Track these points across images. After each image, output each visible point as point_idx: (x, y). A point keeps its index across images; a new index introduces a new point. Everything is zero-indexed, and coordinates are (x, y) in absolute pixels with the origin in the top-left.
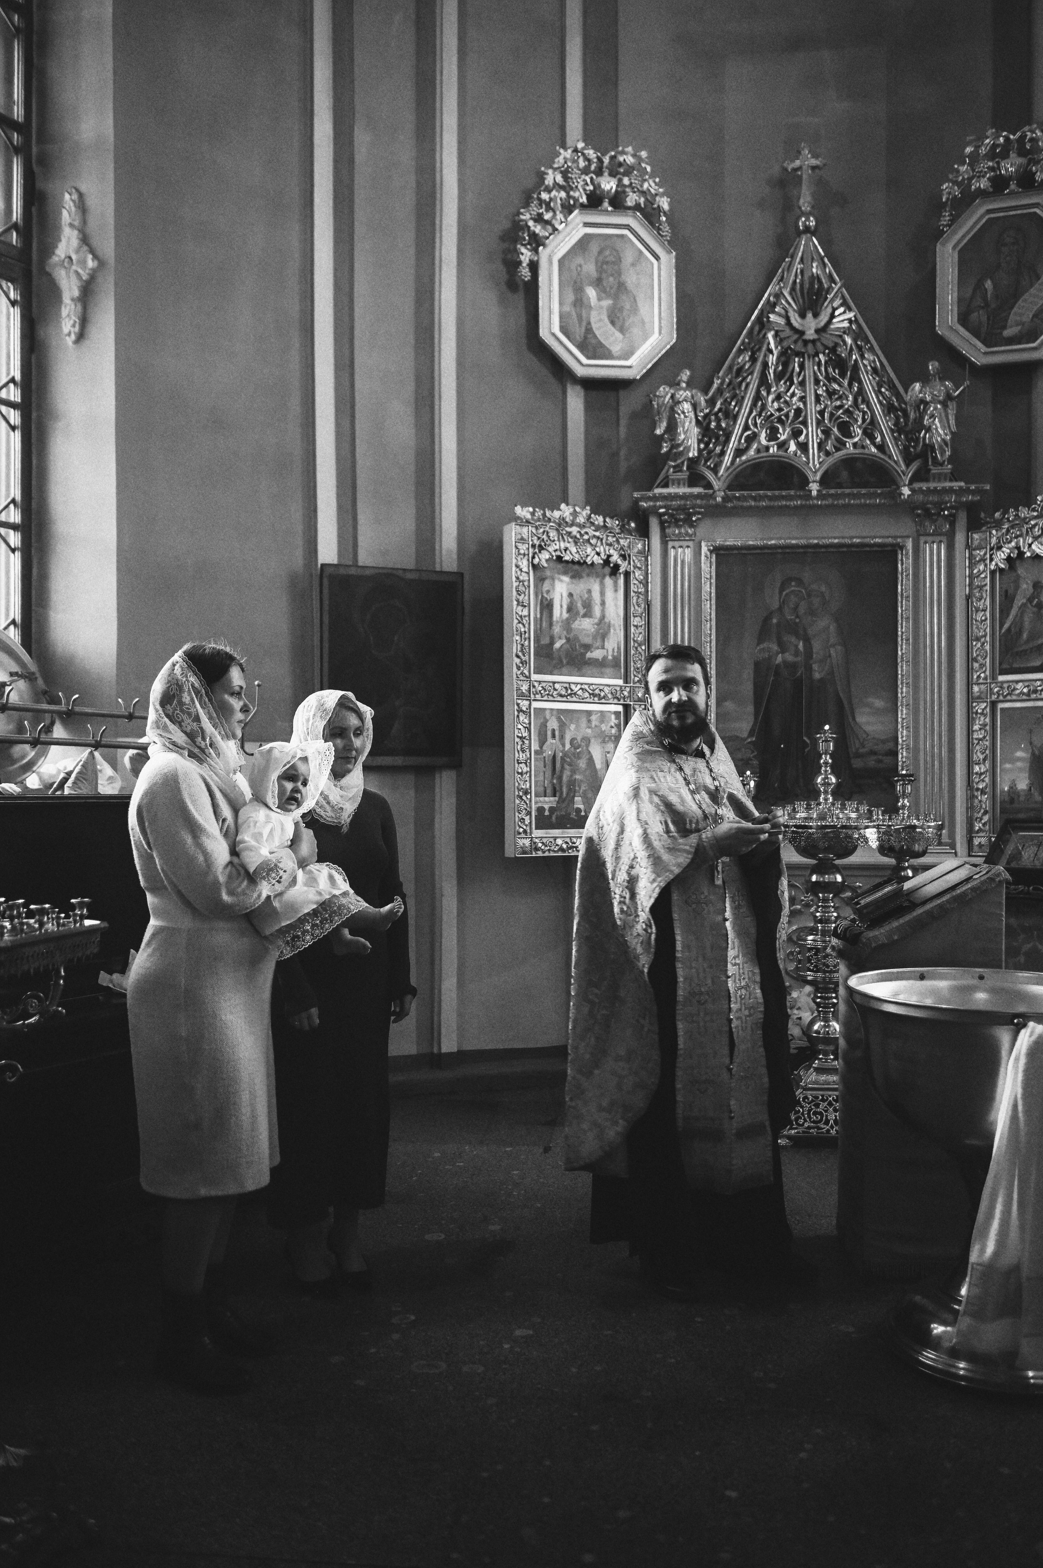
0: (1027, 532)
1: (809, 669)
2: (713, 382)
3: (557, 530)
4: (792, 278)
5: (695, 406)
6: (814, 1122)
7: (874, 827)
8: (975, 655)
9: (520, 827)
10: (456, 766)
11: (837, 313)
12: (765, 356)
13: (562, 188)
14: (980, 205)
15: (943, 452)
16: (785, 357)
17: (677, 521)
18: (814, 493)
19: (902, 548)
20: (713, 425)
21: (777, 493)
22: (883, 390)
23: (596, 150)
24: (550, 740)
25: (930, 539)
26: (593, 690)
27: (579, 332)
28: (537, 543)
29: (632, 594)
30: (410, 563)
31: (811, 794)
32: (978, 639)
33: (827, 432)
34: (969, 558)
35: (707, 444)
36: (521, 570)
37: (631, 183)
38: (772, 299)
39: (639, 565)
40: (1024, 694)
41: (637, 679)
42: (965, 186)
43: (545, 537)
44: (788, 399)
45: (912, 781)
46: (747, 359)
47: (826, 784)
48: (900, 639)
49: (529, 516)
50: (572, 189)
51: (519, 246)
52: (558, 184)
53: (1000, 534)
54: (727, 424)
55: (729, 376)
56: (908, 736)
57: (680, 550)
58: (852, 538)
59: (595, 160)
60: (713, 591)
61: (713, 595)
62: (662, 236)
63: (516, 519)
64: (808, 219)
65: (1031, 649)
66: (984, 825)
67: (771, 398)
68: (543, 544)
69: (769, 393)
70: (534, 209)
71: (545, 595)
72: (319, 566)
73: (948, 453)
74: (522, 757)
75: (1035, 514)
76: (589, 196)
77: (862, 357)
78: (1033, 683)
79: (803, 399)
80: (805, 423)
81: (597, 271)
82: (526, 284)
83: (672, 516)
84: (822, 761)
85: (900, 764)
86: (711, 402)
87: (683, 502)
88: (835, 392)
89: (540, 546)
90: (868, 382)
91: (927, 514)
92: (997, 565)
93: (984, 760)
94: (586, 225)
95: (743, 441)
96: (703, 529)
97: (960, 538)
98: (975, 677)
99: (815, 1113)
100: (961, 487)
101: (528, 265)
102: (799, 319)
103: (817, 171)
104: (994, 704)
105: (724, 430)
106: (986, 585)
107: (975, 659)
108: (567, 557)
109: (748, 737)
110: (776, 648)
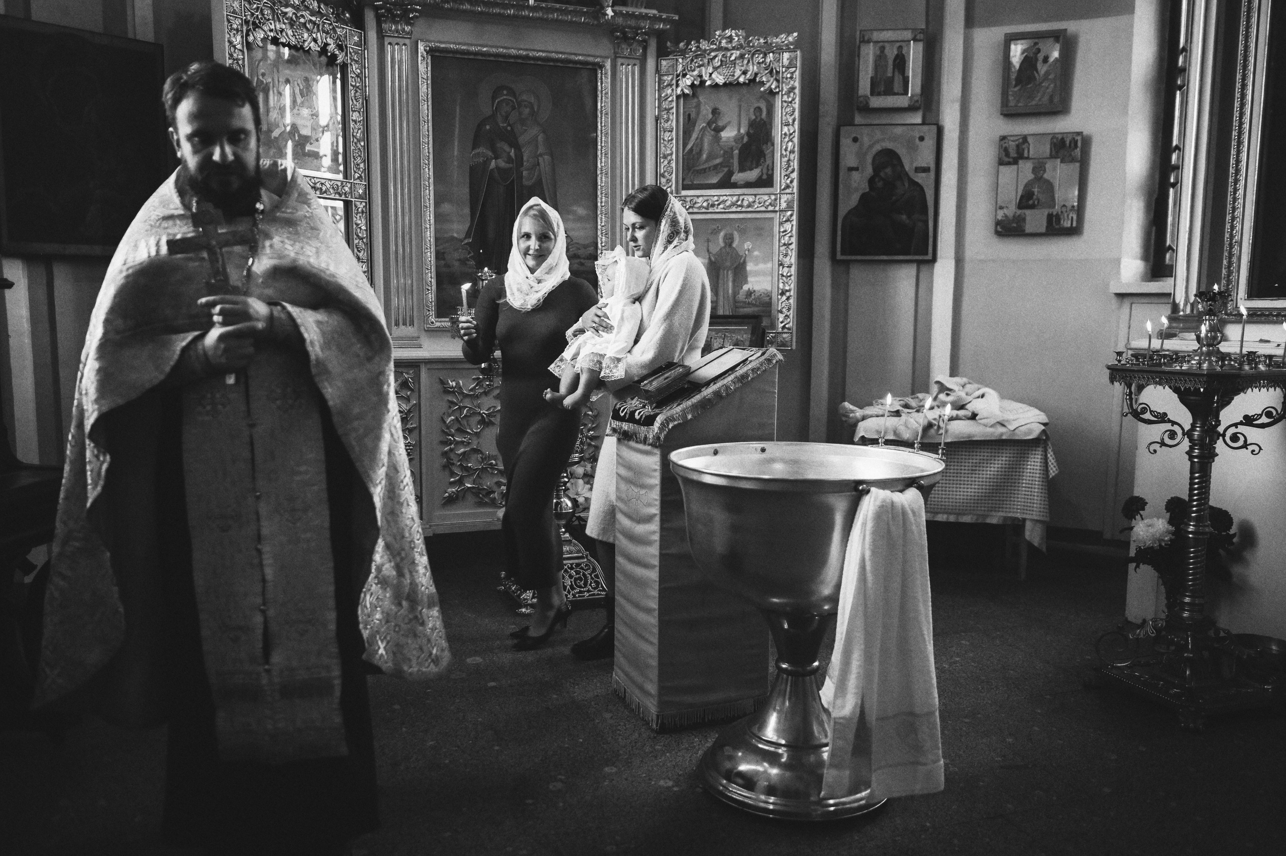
0: (709, 62)
1: (521, 177)
3: (271, 8)
8: (662, 171)
17: (394, 16)
19: (601, 67)
25: (626, 61)
26: (315, 184)
28: (250, 19)
29: (351, 88)
30: (97, 26)
32: (665, 157)
34: (659, 82)
36: (234, 46)
39: (355, 58)
40: (703, 207)
41: (357, 175)
48: (599, 153)
53: (685, 62)
57: (396, 47)
58: (558, 53)
60: (430, 92)
61: (430, 97)
65: (710, 168)
71: (261, 77)
75: (714, 47)
78: (712, 198)
83: (389, 11)
89: (254, 23)
91: (625, 38)
92: (682, 90)
96: (420, 27)
97: (651, 64)
100: (654, 15)
106: (673, 108)
107: (663, 176)
108: (283, 39)
109: (465, 238)
110: (490, 153)
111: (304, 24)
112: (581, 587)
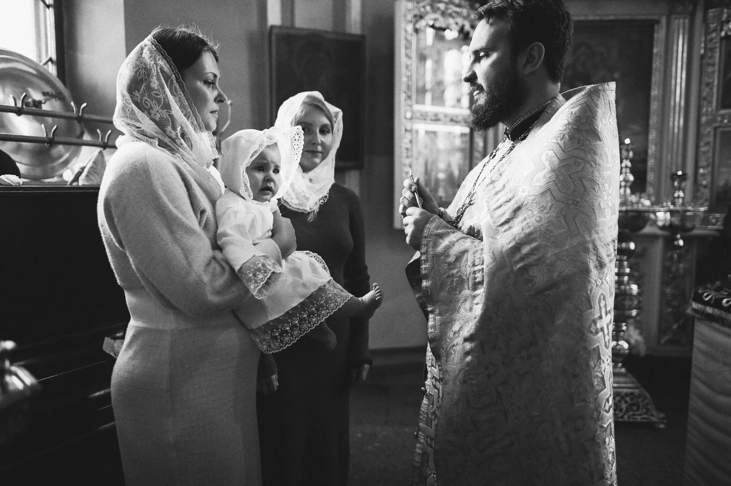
3: (432, 5)
8: (705, 95)
10: (360, 167)
19: (658, 22)
25: (678, 16)
28: (418, 13)
30: (329, 28)
32: (708, 84)
34: (705, 29)
36: (408, 33)
43: (423, 9)
47: (626, 181)
48: (653, 85)
56: (655, 150)
58: (624, 15)
68: (422, 14)
72: (269, 27)
74: (407, 161)
89: (420, 16)
92: (725, 33)
93: (708, 166)
97: (699, 17)
98: (704, 111)
104: (716, 129)
106: (716, 47)
107: (705, 99)
108: (437, 25)
111: (451, 14)
112: (633, 410)
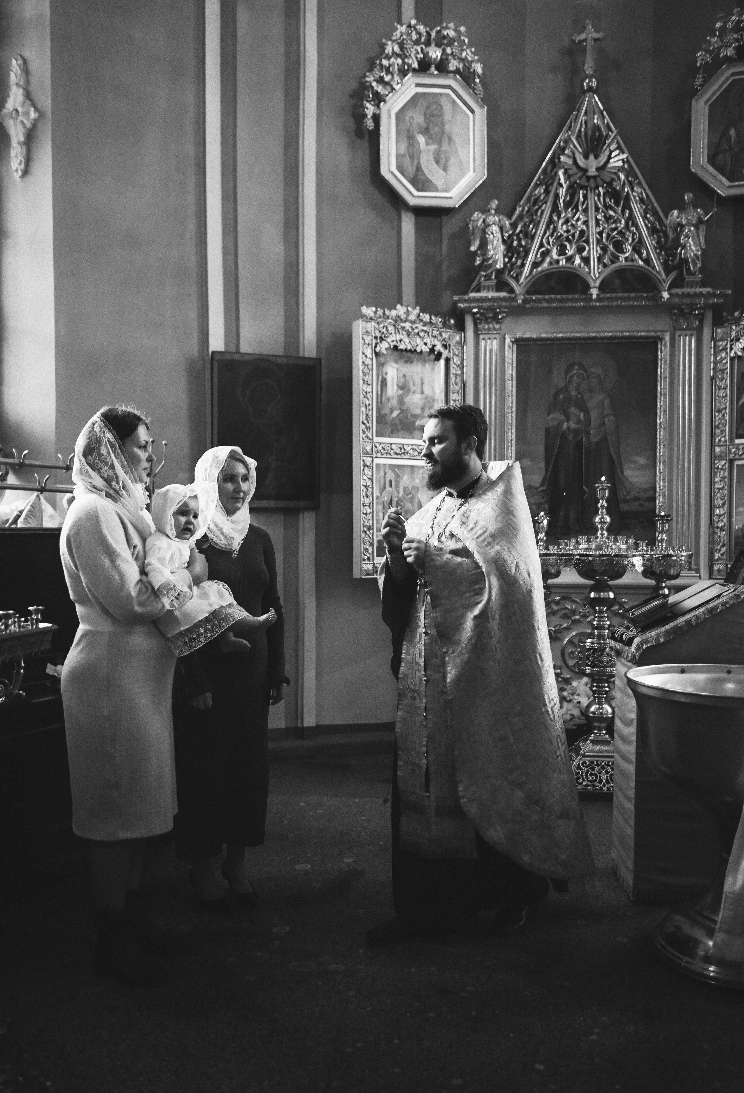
1: (588, 434)
2: (515, 209)
3: (394, 325)
4: (578, 128)
5: (501, 229)
6: (590, 781)
7: (640, 555)
8: (717, 423)
9: (365, 555)
10: (315, 508)
11: (613, 155)
12: (556, 189)
13: (397, 56)
14: (727, 69)
15: (695, 265)
16: (573, 190)
17: (487, 318)
18: (594, 296)
19: (661, 339)
20: (515, 243)
21: (565, 296)
22: (648, 216)
23: (425, 25)
24: (388, 488)
25: (683, 333)
27: (411, 170)
28: (379, 335)
29: (452, 375)
30: (280, 351)
31: (590, 531)
32: (719, 411)
33: (605, 249)
34: (714, 348)
35: (510, 259)
36: (366, 356)
37: (452, 53)
38: (562, 144)
39: (457, 353)
42: (715, 53)
43: (384, 330)
44: (574, 223)
45: (670, 520)
46: (542, 191)
47: (602, 523)
48: (658, 411)
49: (372, 315)
50: (406, 57)
51: (365, 102)
52: (396, 54)
53: (738, 329)
54: (527, 243)
55: (528, 205)
56: (664, 486)
57: (489, 341)
58: (622, 332)
59: (425, 34)
60: (515, 373)
61: (514, 376)
62: (476, 94)
63: (363, 316)
64: (591, 81)
66: (722, 554)
67: (560, 222)
68: (383, 336)
69: (559, 218)
70: (377, 73)
72: (210, 353)
73: (699, 265)
74: (367, 501)
76: (420, 62)
77: (633, 190)
79: (586, 223)
80: (587, 242)
81: (425, 122)
82: (370, 132)
83: (482, 314)
84: (599, 505)
85: (658, 507)
86: (514, 226)
87: (491, 304)
88: (611, 217)
89: (381, 338)
90: (637, 209)
91: (682, 313)
92: (735, 353)
93: (723, 504)
94: (418, 85)
95: (539, 256)
96: (507, 325)
97: (707, 332)
98: (717, 440)
99: (591, 775)
100: (708, 292)
101: (372, 117)
102: (583, 160)
103: (598, 42)
104: (731, 462)
105: (524, 247)
106: (727, 369)
107: (717, 427)
108: (402, 347)
109: (540, 486)
110: (563, 417)
111: (418, 334)
